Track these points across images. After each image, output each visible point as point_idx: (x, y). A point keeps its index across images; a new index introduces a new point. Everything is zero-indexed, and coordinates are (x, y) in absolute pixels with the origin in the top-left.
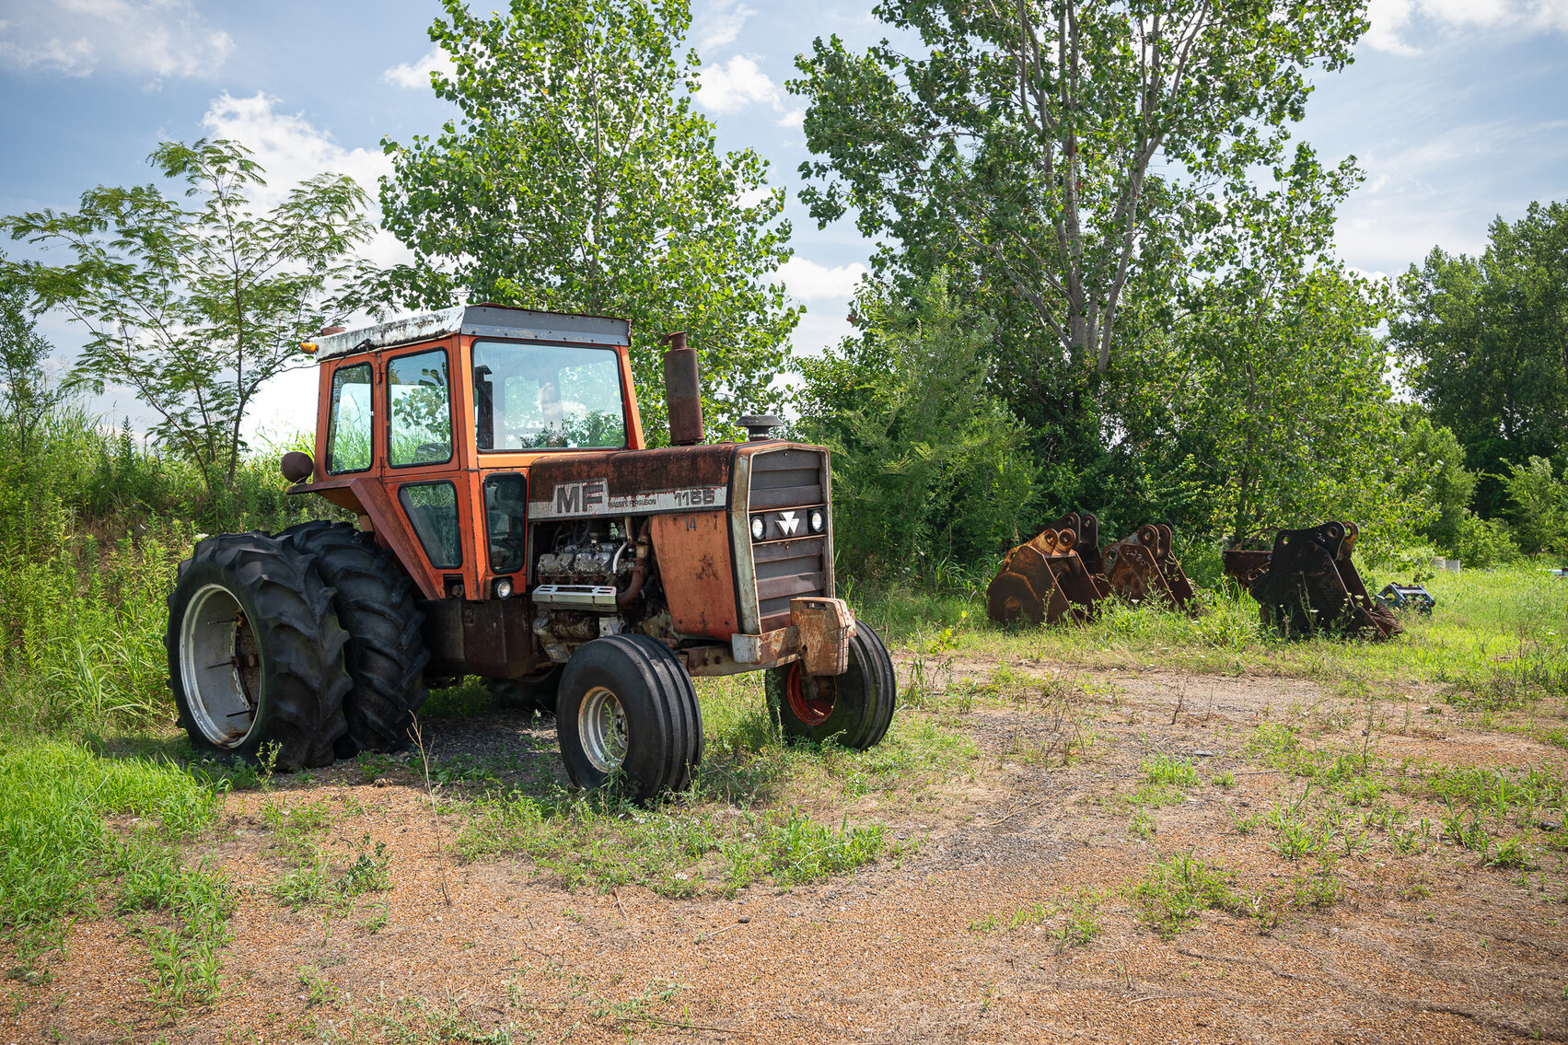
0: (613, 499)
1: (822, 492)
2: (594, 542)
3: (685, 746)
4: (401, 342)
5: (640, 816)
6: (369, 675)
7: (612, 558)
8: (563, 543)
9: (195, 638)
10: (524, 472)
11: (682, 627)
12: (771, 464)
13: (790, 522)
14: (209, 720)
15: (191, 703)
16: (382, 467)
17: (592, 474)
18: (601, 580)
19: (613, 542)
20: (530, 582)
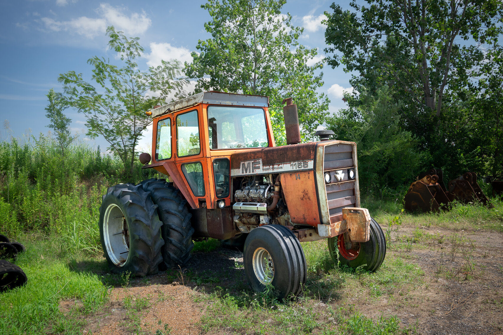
0: (264, 167)
1: (353, 162)
2: (257, 185)
3: (300, 275)
4: (181, 109)
5: (281, 308)
6: (171, 239)
7: (265, 192)
8: (245, 185)
9: (108, 224)
10: (229, 158)
11: (295, 220)
12: (332, 150)
13: (341, 175)
14: (114, 255)
15: (107, 249)
16: (175, 157)
17: (256, 157)
18: (260, 201)
19: (264, 184)
20: (232, 201)
